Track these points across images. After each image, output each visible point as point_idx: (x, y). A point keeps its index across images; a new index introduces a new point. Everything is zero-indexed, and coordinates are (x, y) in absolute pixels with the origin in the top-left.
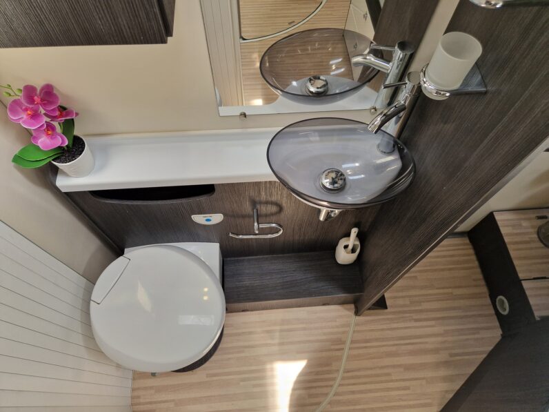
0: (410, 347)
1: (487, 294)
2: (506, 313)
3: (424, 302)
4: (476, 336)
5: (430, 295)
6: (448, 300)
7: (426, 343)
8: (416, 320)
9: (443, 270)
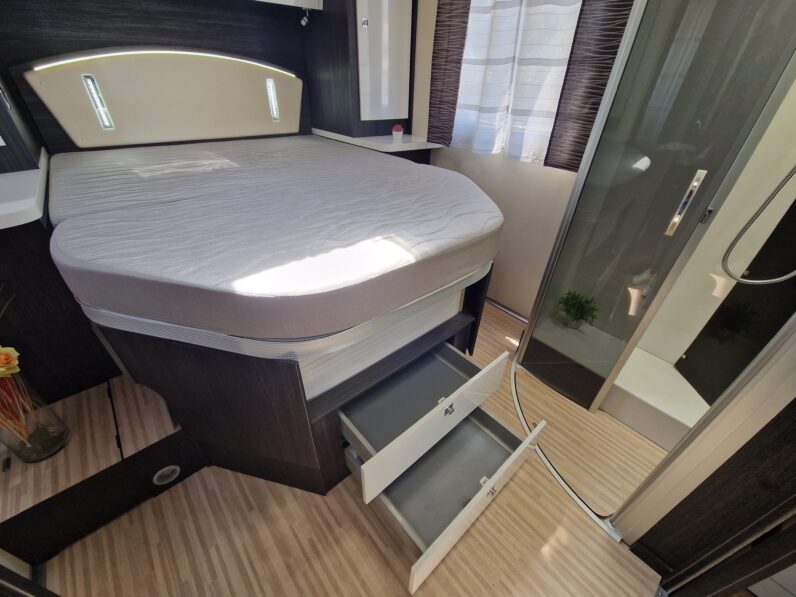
0: (258, 565)
1: (154, 500)
2: (178, 469)
3: (180, 579)
4: (217, 491)
5: (166, 577)
6: (171, 547)
7: (244, 545)
8: (214, 576)
9: (116, 576)
